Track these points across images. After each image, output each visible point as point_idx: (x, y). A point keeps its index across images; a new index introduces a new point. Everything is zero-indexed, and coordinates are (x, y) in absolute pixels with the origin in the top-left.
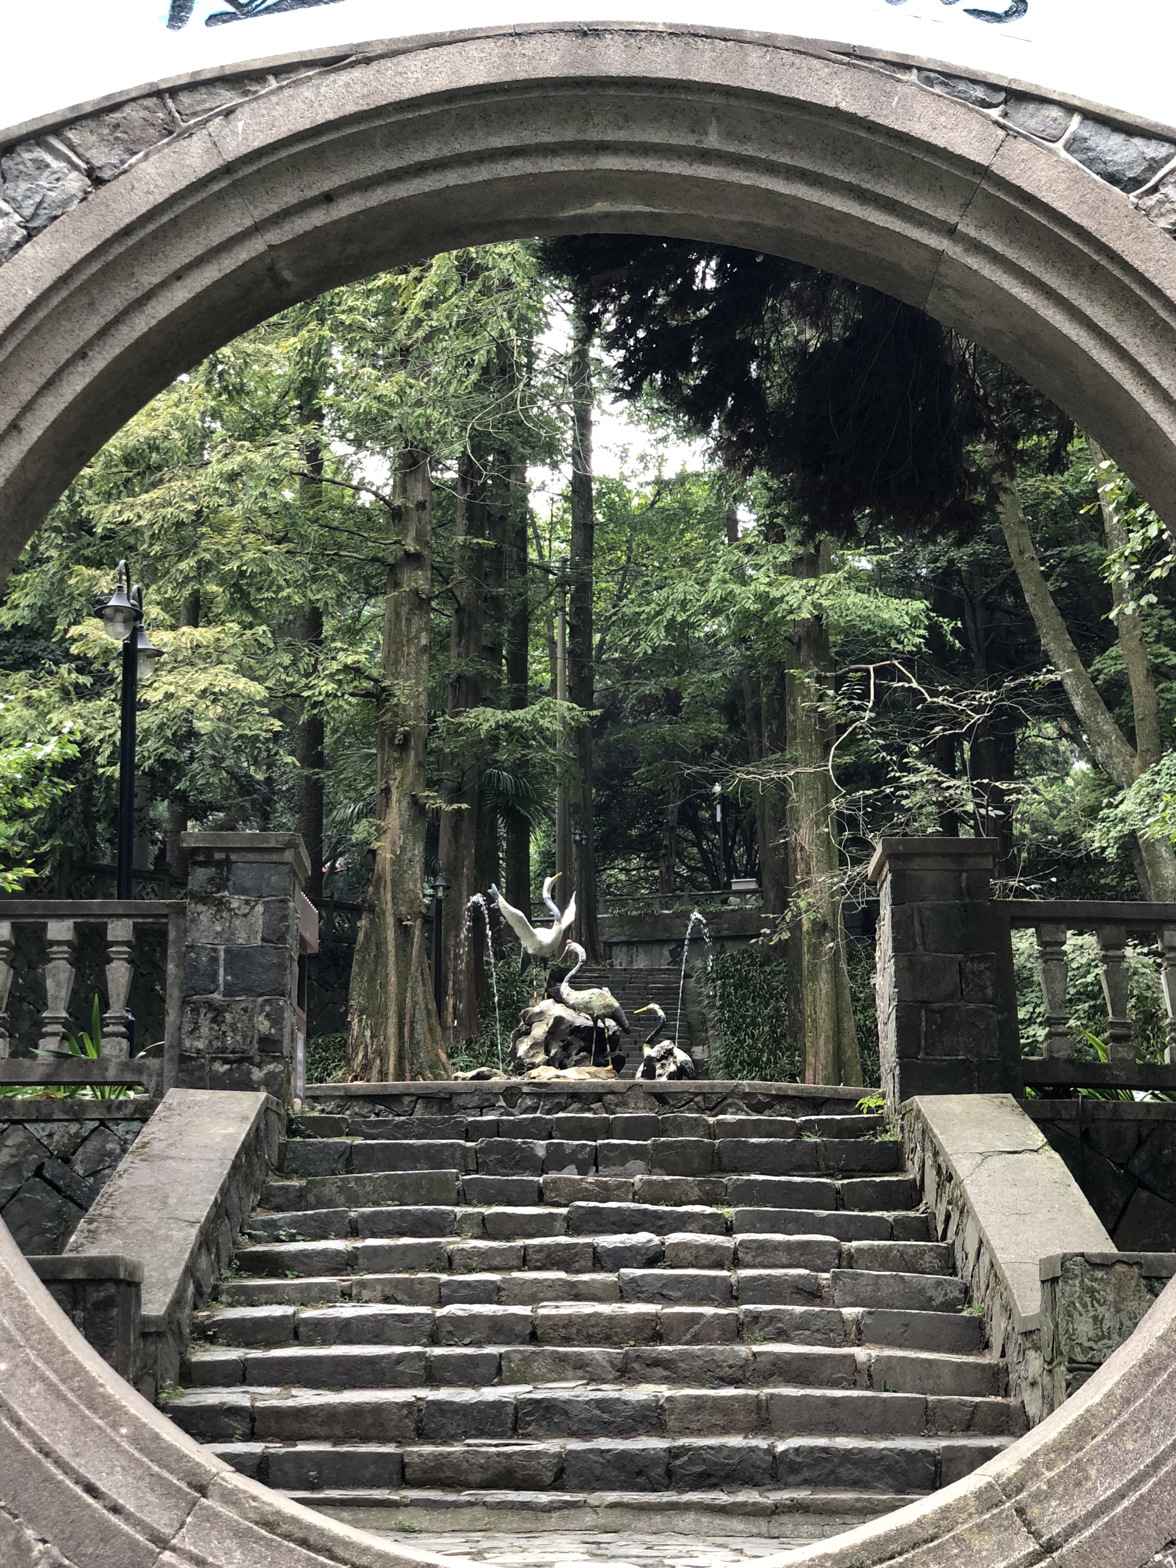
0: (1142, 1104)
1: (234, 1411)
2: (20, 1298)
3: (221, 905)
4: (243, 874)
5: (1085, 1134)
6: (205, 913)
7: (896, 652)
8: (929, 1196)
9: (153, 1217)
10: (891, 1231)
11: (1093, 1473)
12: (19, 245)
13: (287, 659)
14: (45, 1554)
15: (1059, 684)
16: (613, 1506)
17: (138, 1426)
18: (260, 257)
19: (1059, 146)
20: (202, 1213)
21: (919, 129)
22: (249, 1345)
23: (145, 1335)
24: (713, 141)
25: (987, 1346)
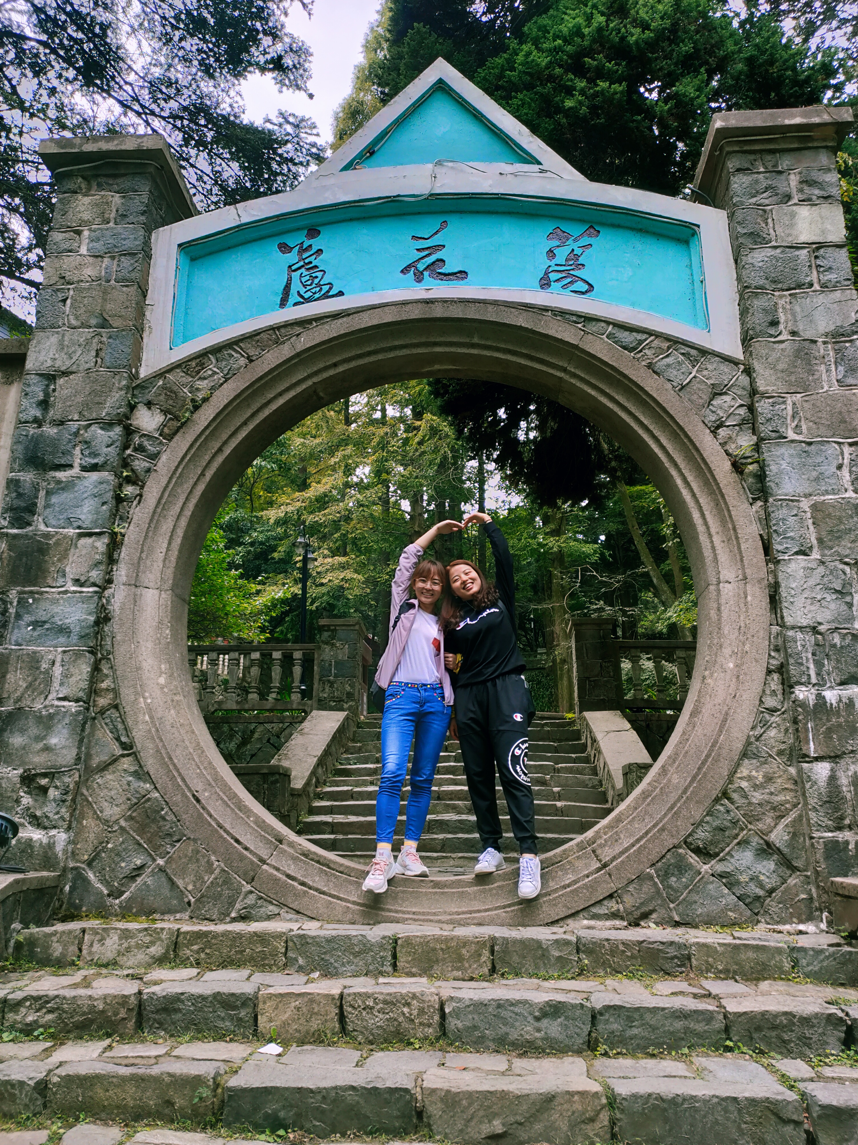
0: (670, 715)
1: (326, 823)
2: (215, 769)
3: (333, 645)
4: (341, 634)
5: (648, 726)
6: (327, 648)
7: (589, 563)
8: (589, 749)
9: (302, 754)
10: (574, 761)
11: (622, 836)
12: (222, 384)
13: (372, 568)
14: (219, 866)
15: (648, 573)
16: (460, 858)
17: (257, 817)
18: (310, 387)
19: (604, 336)
20: (319, 753)
21: (552, 332)
22: (335, 801)
23: (292, 795)
24: (476, 340)
25: (607, 801)
